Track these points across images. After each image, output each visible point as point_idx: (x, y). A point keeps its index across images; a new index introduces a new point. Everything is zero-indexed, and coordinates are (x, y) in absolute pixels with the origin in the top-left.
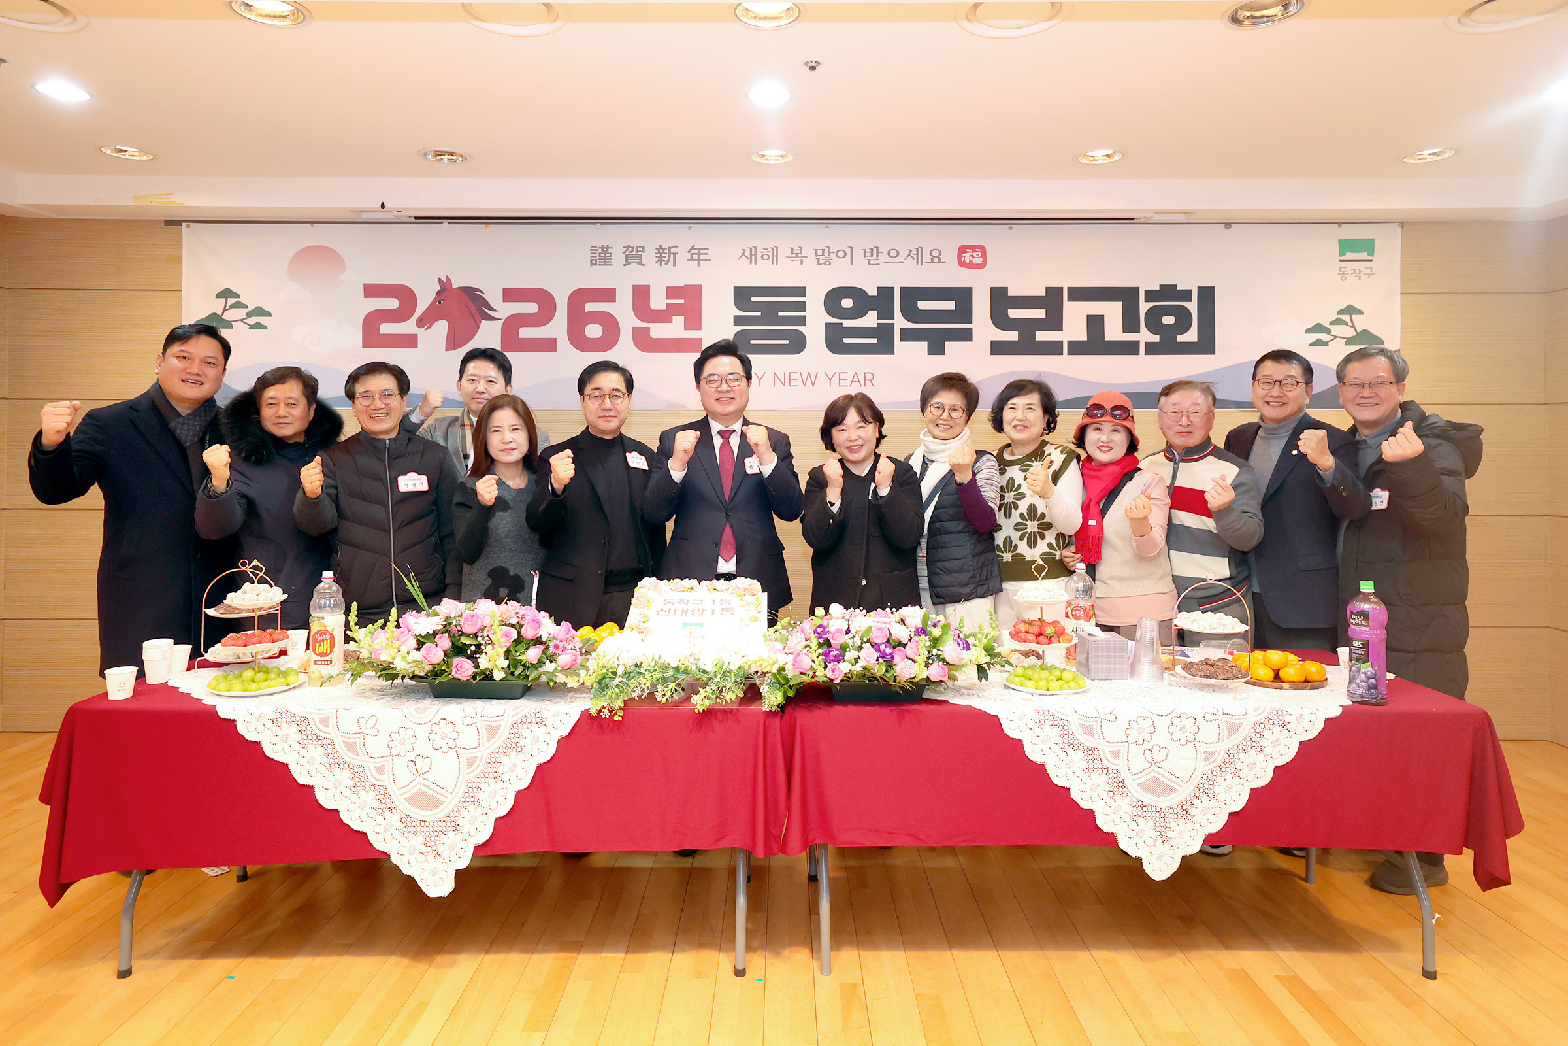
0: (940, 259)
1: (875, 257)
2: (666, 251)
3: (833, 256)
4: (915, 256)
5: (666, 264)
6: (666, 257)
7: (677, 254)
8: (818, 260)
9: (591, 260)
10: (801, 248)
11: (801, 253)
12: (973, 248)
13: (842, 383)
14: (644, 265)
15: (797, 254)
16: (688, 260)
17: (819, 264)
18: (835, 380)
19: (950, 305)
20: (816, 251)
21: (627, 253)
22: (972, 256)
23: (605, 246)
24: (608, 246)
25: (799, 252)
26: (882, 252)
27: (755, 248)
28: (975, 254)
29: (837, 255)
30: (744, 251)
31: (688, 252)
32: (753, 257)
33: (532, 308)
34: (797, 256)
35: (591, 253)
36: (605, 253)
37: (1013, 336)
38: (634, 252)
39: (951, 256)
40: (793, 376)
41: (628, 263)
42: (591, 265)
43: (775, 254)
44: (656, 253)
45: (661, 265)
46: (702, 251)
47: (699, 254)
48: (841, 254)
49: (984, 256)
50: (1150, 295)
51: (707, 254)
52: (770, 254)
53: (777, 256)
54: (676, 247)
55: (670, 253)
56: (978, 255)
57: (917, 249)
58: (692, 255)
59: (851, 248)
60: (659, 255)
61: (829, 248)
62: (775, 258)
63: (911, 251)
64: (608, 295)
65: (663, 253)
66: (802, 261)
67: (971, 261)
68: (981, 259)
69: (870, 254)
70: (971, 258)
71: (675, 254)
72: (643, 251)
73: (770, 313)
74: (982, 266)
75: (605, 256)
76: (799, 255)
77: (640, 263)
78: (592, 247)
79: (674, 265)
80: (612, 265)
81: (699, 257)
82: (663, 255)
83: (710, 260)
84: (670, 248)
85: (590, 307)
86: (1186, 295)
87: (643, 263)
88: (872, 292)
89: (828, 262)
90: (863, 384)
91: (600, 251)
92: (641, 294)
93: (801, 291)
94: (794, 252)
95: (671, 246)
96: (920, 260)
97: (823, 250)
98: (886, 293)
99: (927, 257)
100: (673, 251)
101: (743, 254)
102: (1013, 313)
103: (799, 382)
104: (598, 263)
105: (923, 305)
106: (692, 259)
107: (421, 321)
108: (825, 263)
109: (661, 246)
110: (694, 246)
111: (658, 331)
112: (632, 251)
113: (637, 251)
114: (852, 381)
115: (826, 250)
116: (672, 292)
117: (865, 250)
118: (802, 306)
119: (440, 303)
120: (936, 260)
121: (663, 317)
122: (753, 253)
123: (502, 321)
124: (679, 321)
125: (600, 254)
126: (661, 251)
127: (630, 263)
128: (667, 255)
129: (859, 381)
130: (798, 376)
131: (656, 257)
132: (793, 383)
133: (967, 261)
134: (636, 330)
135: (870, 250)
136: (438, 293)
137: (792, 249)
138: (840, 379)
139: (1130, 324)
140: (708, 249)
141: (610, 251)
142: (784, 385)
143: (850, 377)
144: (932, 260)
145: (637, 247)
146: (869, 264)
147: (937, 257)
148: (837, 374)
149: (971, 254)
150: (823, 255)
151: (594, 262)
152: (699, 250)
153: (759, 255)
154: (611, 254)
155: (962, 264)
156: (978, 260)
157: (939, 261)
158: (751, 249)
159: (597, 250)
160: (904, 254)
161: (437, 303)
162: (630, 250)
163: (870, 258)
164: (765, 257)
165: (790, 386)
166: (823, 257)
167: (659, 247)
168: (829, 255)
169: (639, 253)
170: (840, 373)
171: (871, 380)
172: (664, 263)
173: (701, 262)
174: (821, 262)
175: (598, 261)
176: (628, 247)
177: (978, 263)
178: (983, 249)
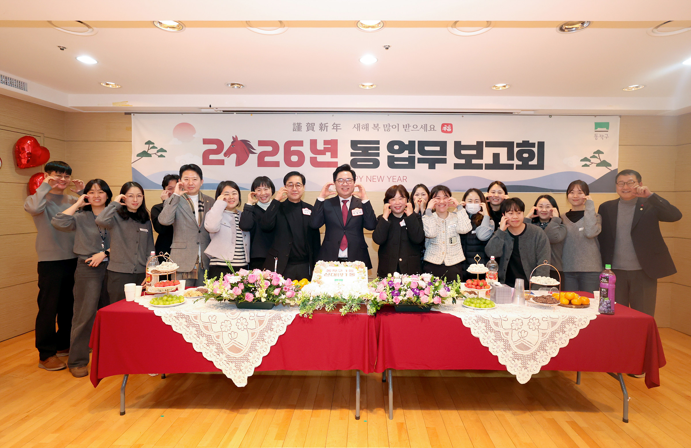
0: (434, 129)
1: (408, 128)
2: (324, 125)
4: (424, 128)
5: (323, 131)
6: (323, 128)
9: (293, 129)
10: (378, 124)
11: (378, 126)
12: (447, 125)
13: (394, 180)
14: (314, 131)
15: (376, 127)
16: (332, 129)
17: (385, 131)
18: (391, 179)
19: (438, 148)
20: (384, 125)
21: (308, 126)
22: (447, 128)
23: (299, 123)
26: (411, 126)
28: (448, 127)
29: (392, 127)
30: (355, 125)
31: (333, 126)
32: (359, 128)
33: (270, 149)
34: (376, 128)
35: (293, 126)
36: (299, 126)
37: (463, 161)
38: (311, 126)
39: (438, 128)
40: (374, 177)
41: (308, 130)
44: (319, 126)
45: (321, 131)
46: (338, 125)
47: (337, 126)
48: (394, 127)
49: (452, 128)
50: (518, 145)
51: (340, 126)
52: (365, 127)
54: (327, 123)
55: (325, 126)
57: (425, 125)
58: (334, 127)
59: (398, 124)
60: (320, 127)
62: (367, 128)
63: (422, 126)
64: (300, 143)
65: (322, 126)
66: (378, 129)
67: (446, 130)
68: (451, 129)
69: (406, 127)
71: (327, 126)
72: (314, 125)
73: (365, 152)
74: (451, 132)
75: (299, 127)
76: (377, 127)
77: (313, 130)
78: (294, 123)
79: (327, 131)
80: (301, 131)
81: (337, 128)
82: (322, 127)
83: (341, 129)
84: (325, 124)
85: (293, 148)
86: (533, 145)
87: (314, 130)
88: (407, 143)
89: (389, 130)
90: (402, 181)
91: (297, 125)
92: (313, 143)
93: (378, 142)
94: (375, 126)
96: (426, 130)
97: (387, 125)
98: (412, 143)
99: (429, 128)
100: (326, 125)
101: (354, 127)
102: (463, 152)
103: (377, 180)
104: (296, 130)
105: (427, 148)
106: (334, 129)
107: (226, 154)
108: (387, 131)
110: (335, 123)
111: (320, 158)
112: (310, 125)
114: (398, 180)
115: (388, 125)
116: (326, 142)
117: (404, 125)
118: (378, 149)
119: (233, 146)
120: (432, 129)
121: (322, 152)
123: (258, 154)
124: (328, 154)
125: (297, 126)
126: (321, 125)
127: (309, 130)
128: (324, 127)
129: (401, 180)
130: (376, 177)
132: (374, 180)
133: (445, 130)
134: (311, 158)
135: (406, 125)
136: (232, 143)
137: (374, 125)
139: (510, 157)
140: (340, 124)
141: (301, 125)
142: (371, 181)
143: (397, 178)
144: (431, 129)
145: (312, 124)
146: (405, 131)
147: (433, 128)
148: (392, 177)
149: (447, 127)
150: (387, 127)
151: (294, 130)
152: (337, 125)
153: (361, 127)
154: (301, 126)
155: (443, 131)
157: (434, 130)
158: (358, 124)
159: (296, 125)
160: (419, 127)
161: (232, 147)
162: (309, 124)
163: (406, 128)
164: (363, 128)
165: (373, 181)
166: (387, 128)
167: (320, 123)
168: (389, 127)
169: (313, 126)
170: (393, 176)
171: (405, 180)
172: (322, 130)
173: (338, 130)
174: (386, 130)
175: (296, 129)
176: (308, 123)
177: (449, 131)
178: (451, 125)
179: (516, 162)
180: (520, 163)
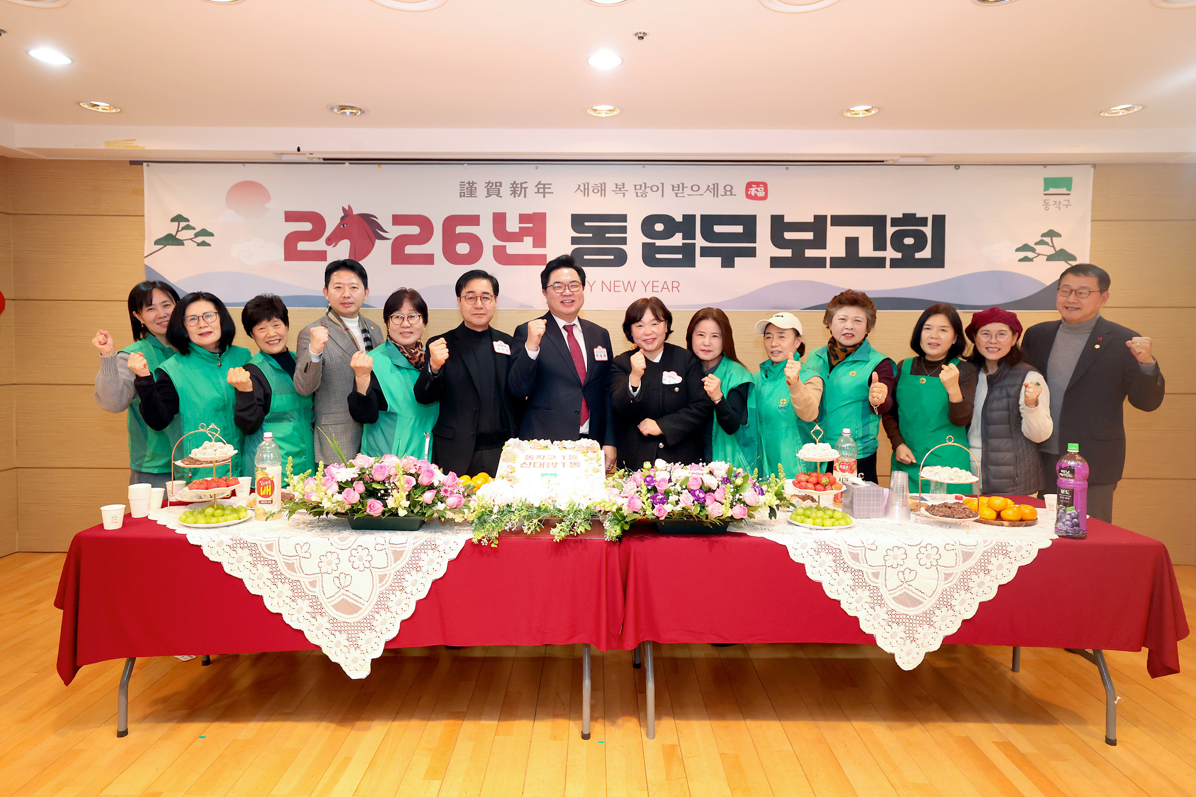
0: (731, 193)
1: (681, 191)
2: (519, 186)
3: (648, 190)
4: (712, 191)
5: (519, 196)
6: (518, 191)
7: (527, 188)
8: (637, 193)
9: (461, 193)
10: (624, 184)
11: (623, 188)
12: (758, 184)
13: (655, 289)
14: (501, 197)
15: (620, 188)
16: (536, 193)
17: (637, 196)
18: (649, 287)
19: (739, 229)
20: (635, 186)
21: (489, 187)
22: (757, 190)
23: (471, 182)
24: (473, 182)
25: (622, 187)
26: (687, 187)
27: (588, 184)
28: (759, 189)
29: (651, 190)
30: (580, 186)
31: (536, 186)
32: (586, 191)
33: (414, 230)
34: (620, 190)
35: (461, 187)
36: (471, 187)
37: (787, 253)
38: (494, 187)
39: (740, 190)
40: (617, 284)
41: (489, 195)
42: (460, 197)
43: (603, 188)
44: (510, 188)
45: (515, 197)
46: (546, 186)
47: (544, 188)
48: (655, 188)
49: (766, 190)
50: (895, 222)
51: (550, 188)
52: (600, 188)
53: (605, 190)
54: (526, 182)
55: (522, 188)
56: (761, 189)
57: (714, 185)
58: (539, 189)
59: (663, 184)
60: (513, 189)
61: (645, 184)
62: (603, 191)
63: (709, 186)
64: (474, 220)
65: (516, 187)
66: (624, 194)
67: (756, 195)
68: (764, 193)
69: (677, 189)
70: (756, 192)
71: (525, 188)
72: (501, 186)
73: (599, 235)
74: (764, 198)
75: (471, 190)
76: (622, 189)
77: (498, 195)
78: (461, 182)
79: (525, 197)
80: (476, 197)
81: (544, 190)
82: (517, 189)
83: (552, 193)
84: (521, 184)
85: (460, 229)
86: (923, 221)
87: (500, 195)
88: (679, 219)
89: (644, 195)
90: (671, 290)
91: (467, 185)
92: (499, 219)
93: (623, 218)
94: (618, 187)
95: (522, 182)
96: (716, 193)
97: (641, 186)
98: (689, 219)
99: (721, 191)
100: (524, 185)
101: (578, 188)
102: (788, 235)
103: (622, 289)
104: (466, 195)
105: (718, 229)
106: (538, 192)
107: (329, 240)
108: (642, 196)
109: (515, 182)
110: (540, 182)
111: (513, 248)
112: (492, 186)
113: (496, 186)
114: (663, 288)
115: (643, 185)
116: (523, 218)
117: (673, 186)
118: (624, 230)
119: (344, 226)
120: (729, 193)
121: (516, 237)
122: (586, 188)
124: (528, 240)
125: (467, 188)
126: (515, 186)
127: (490, 195)
128: (519, 189)
129: (668, 288)
130: (621, 284)
131: (511, 191)
132: (616, 289)
133: (753, 194)
134: (495, 247)
135: (677, 186)
136: (342, 218)
137: (617, 185)
138: (653, 286)
139: (879, 244)
140: (551, 184)
141: (475, 185)
142: (610, 291)
143: (661, 284)
144: (726, 193)
145: (496, 183)
146: (677, 196)
147: (729, 191)
148: (651, 283)
149: (756, 188)
150: (641, 189)
151: (462, 194)
152: (544, 185)
153: (591, 189)
154: (476, 188)
155: (749, 196)
156: (761, 194)
157: (731, 195)
158: (584, 184)
159: (465, 185)
160: (703, 189)
161: (342, 226)
162: (491, 185)
163: (677, 192)
164: (596, 191)
165: (614, 291)
166: (641, 191)
167: (513, 183)
168: (645, 189)
169: (498, 187)
170: (653, 282)
171: (677, 287)
172: (517, 195)
173: (546, 194)
174: (639, 194)
175: (466, 193)
176: (489, 183)
177: (761, 196)
178: (765, 185)
179: (890, 253)
180: (899, 255)
